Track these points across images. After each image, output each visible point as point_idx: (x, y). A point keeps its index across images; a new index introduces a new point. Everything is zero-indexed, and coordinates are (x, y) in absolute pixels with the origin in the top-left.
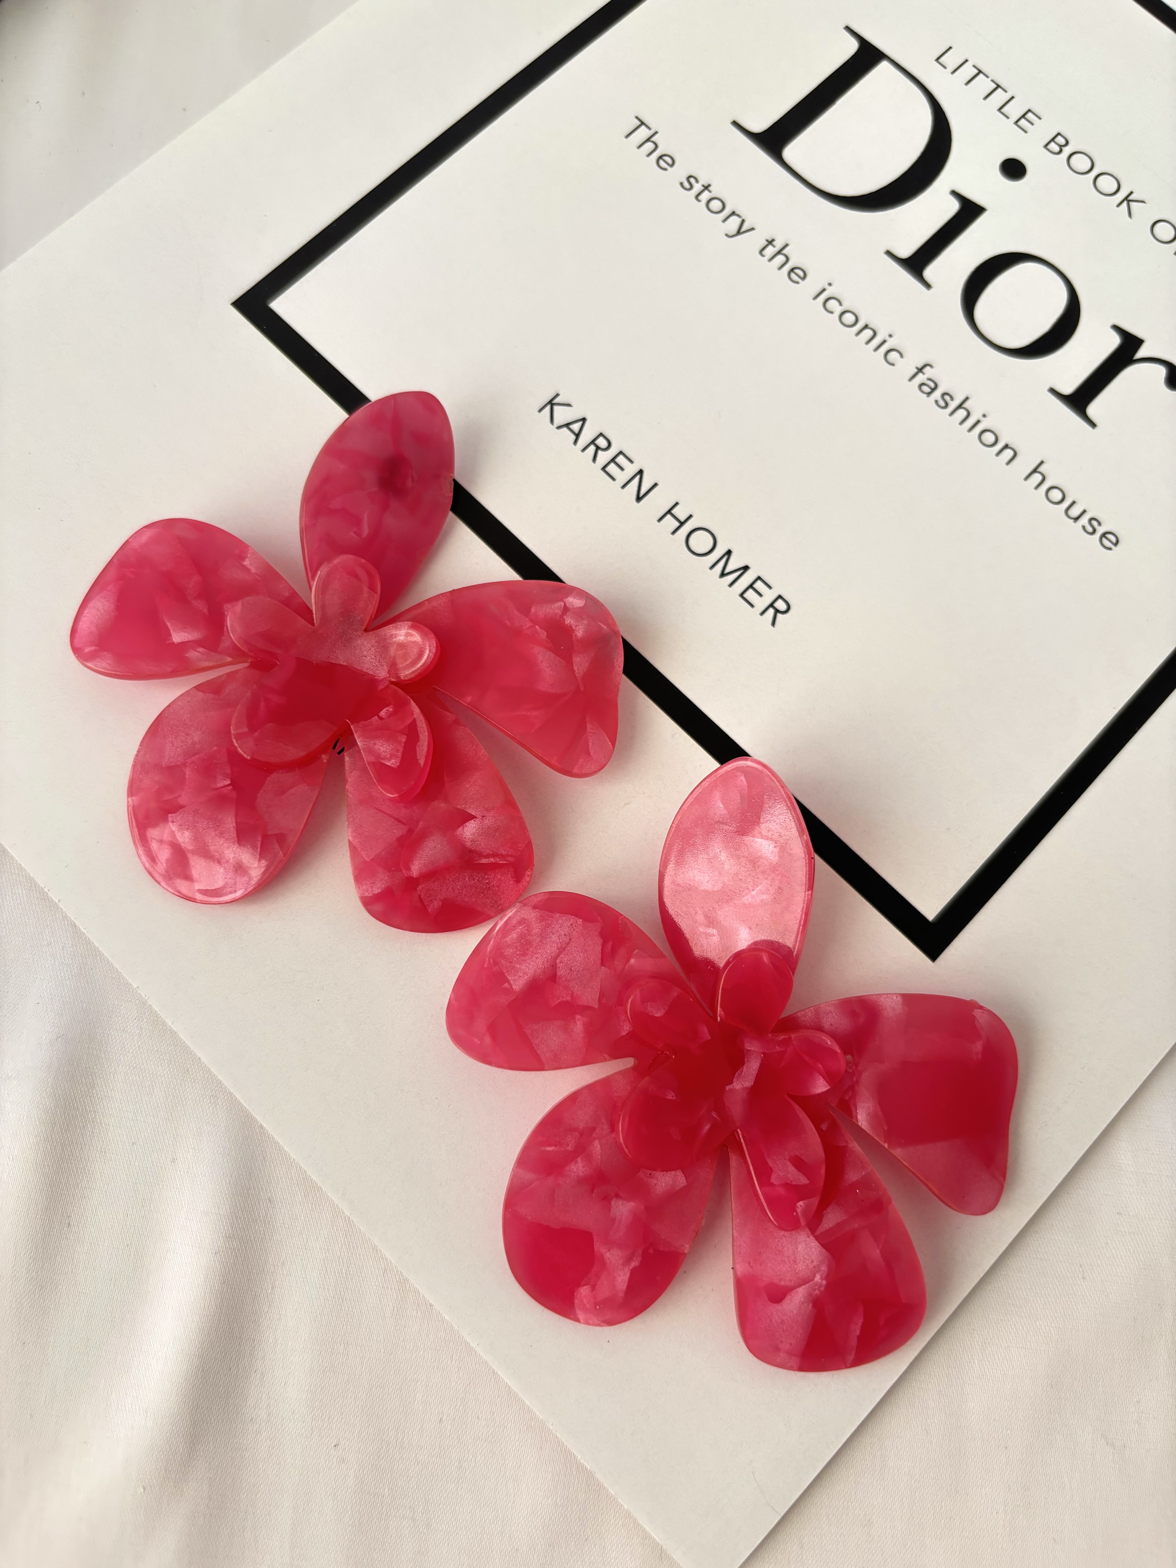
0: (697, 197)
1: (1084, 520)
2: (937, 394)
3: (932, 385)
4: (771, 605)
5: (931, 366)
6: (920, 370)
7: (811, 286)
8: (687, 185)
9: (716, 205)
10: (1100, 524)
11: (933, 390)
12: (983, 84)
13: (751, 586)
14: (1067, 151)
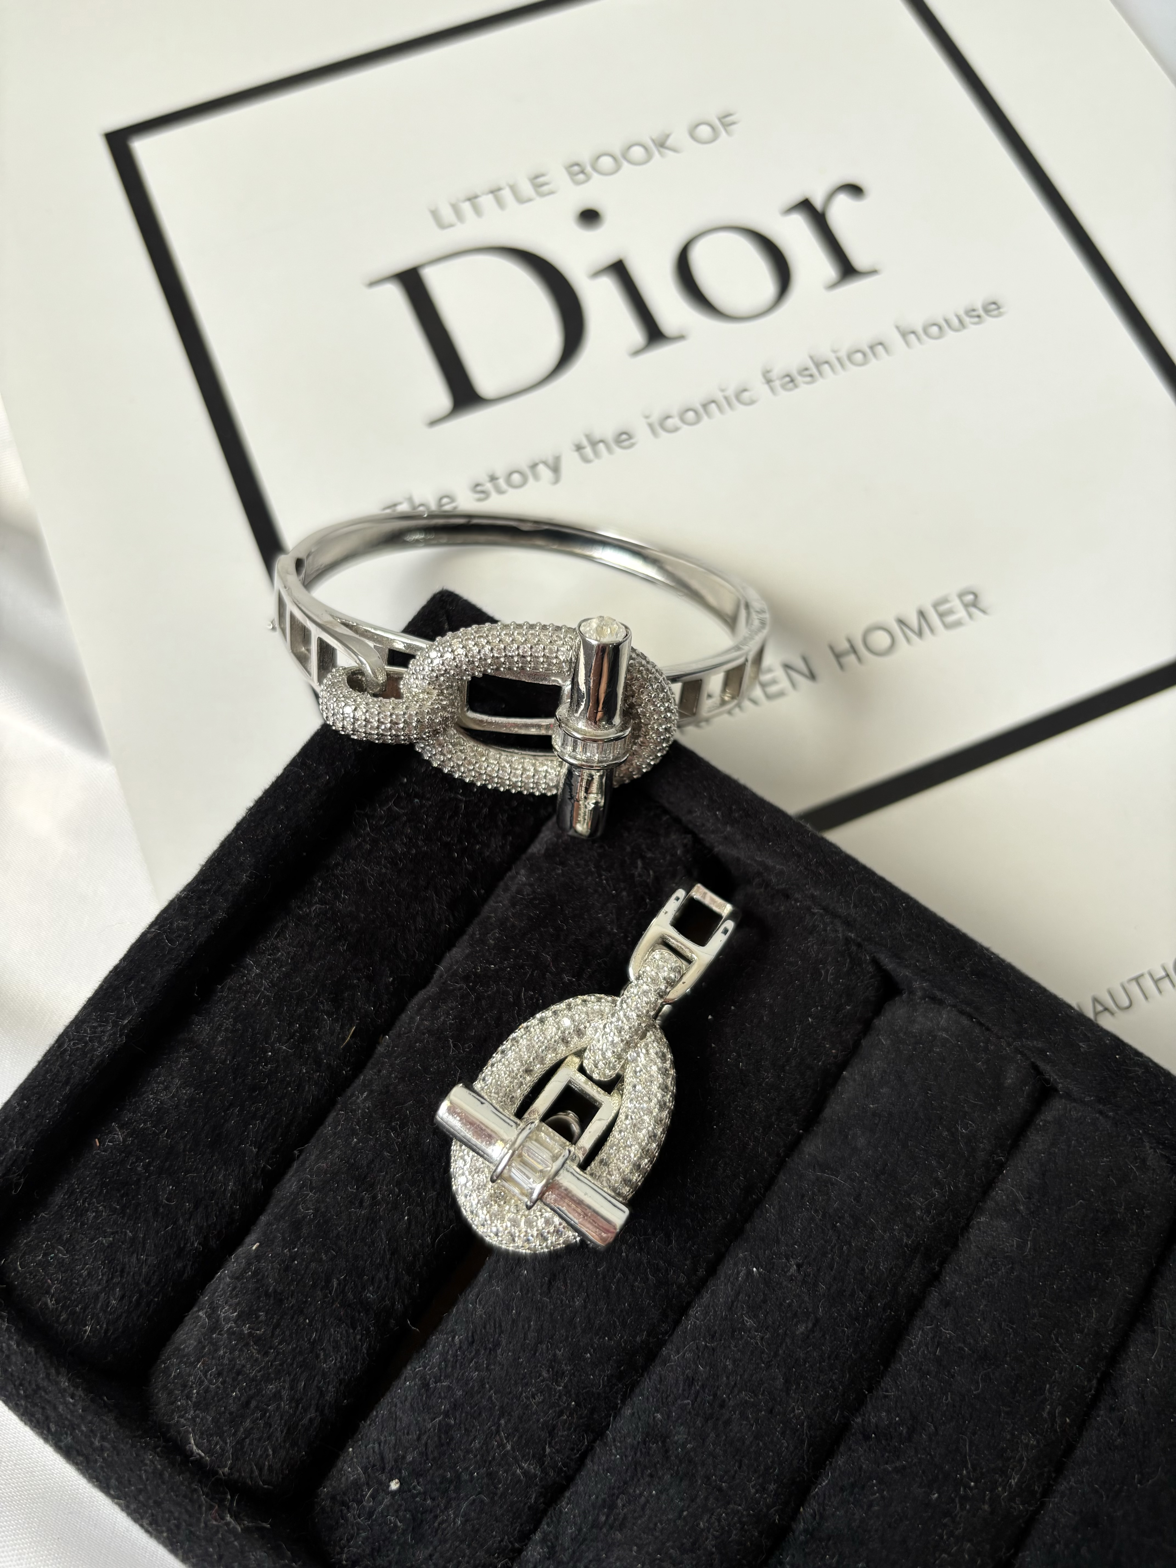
0: (500, 492)
1: (967, 320)
2: (799, 379)
3: (788, 379)
4: (966, 606)
5: (768, 372)
6: (769, 381)
7: (642, 433)
8: (482, 496)
9: (516, 478)
10: (974, 310)
11: (792, 381)
12: (487, 201)
13: (941, 615)
14: (589, 169)
